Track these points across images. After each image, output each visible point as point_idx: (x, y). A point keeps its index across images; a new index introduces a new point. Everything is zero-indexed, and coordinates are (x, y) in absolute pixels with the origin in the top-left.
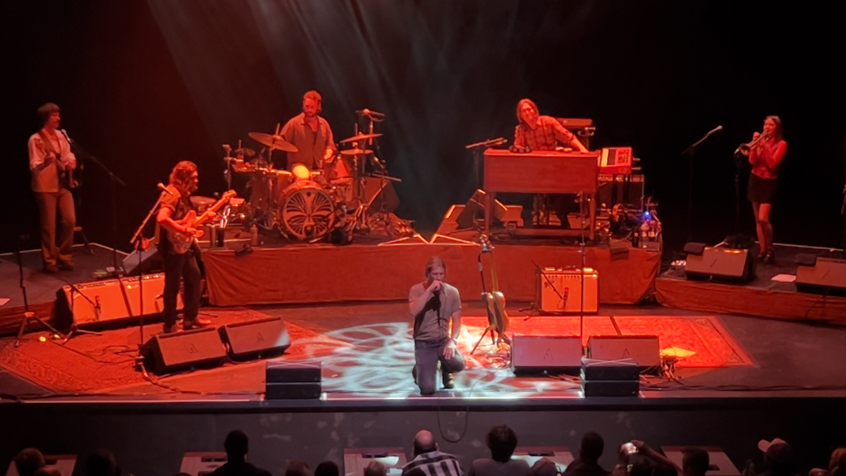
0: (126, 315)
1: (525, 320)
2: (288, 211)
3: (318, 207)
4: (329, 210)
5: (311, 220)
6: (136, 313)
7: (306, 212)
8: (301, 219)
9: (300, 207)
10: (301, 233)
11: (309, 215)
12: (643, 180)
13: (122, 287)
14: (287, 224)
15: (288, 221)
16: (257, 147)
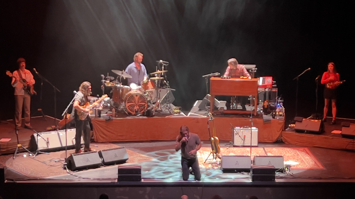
0: (59, 146)
1: (227, 149)
2: (128, 103)
3: (141, 101)
4: (145, 102)
5: (137, 106)
7: (135, 103)
8: (133, 106)
9: (133, 101)
10: (133, 112)
11: (137, 104)
12: (277, 91)
13: (58, 134)
14: (127, 108)
15: (128, 107)
16: (115, 76)
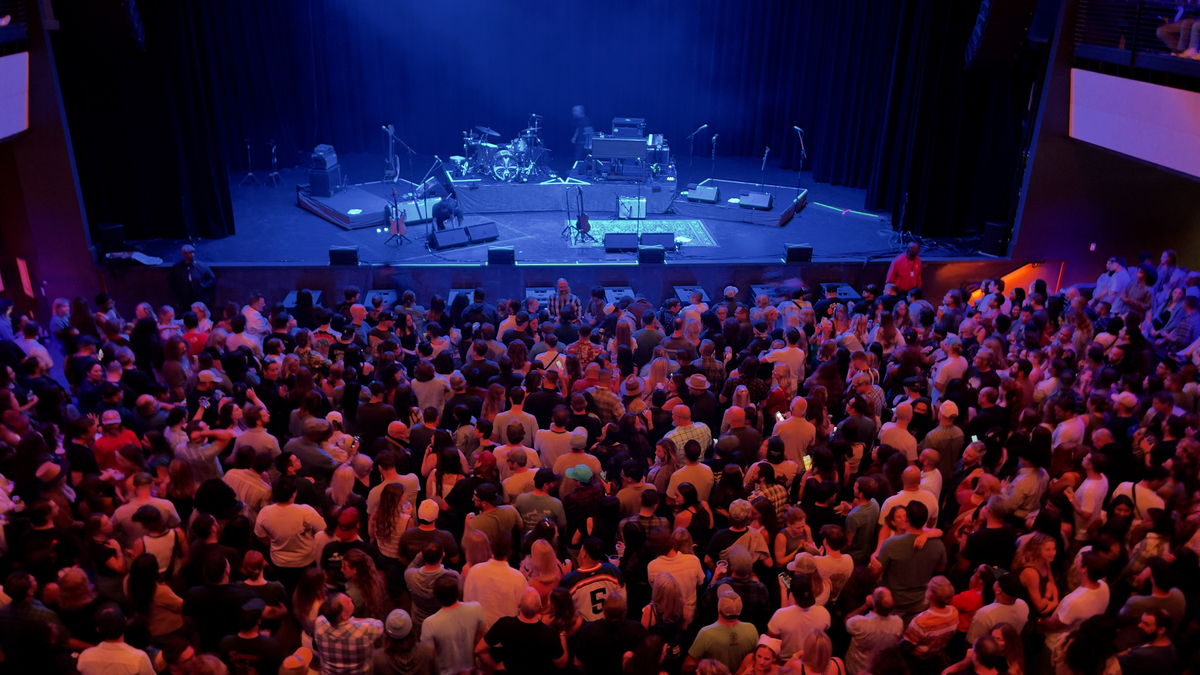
0: (418, 218)
1: (611, 223)
2: (496, 166)
3: (511, 165)
4: (516, 166)
6: (424, 217)
7: (505, 167)
8: (503, 170)
9: (502, 165)
10: (503, 178)
11: (507, 169)
12: (668, 150)
15: (497, 171)
16: (480, 133)
